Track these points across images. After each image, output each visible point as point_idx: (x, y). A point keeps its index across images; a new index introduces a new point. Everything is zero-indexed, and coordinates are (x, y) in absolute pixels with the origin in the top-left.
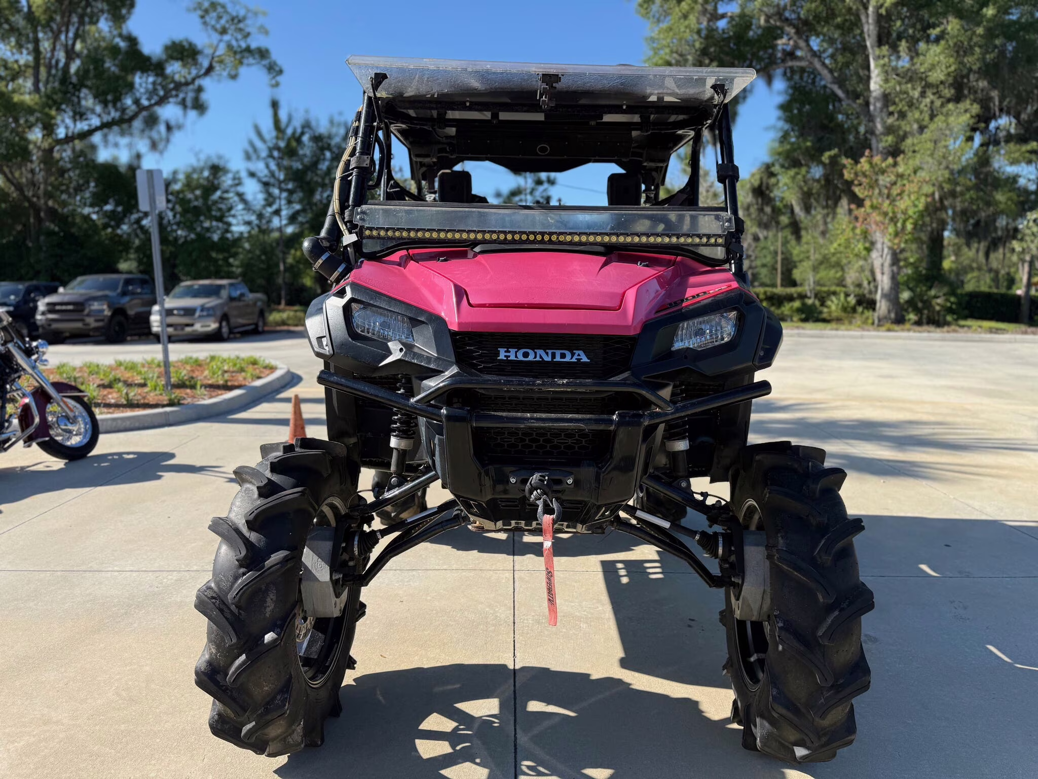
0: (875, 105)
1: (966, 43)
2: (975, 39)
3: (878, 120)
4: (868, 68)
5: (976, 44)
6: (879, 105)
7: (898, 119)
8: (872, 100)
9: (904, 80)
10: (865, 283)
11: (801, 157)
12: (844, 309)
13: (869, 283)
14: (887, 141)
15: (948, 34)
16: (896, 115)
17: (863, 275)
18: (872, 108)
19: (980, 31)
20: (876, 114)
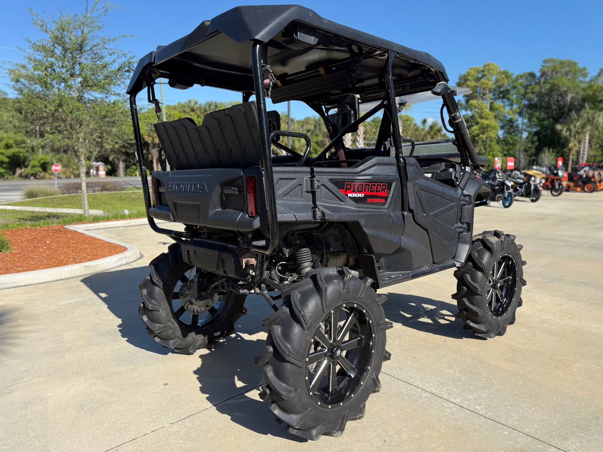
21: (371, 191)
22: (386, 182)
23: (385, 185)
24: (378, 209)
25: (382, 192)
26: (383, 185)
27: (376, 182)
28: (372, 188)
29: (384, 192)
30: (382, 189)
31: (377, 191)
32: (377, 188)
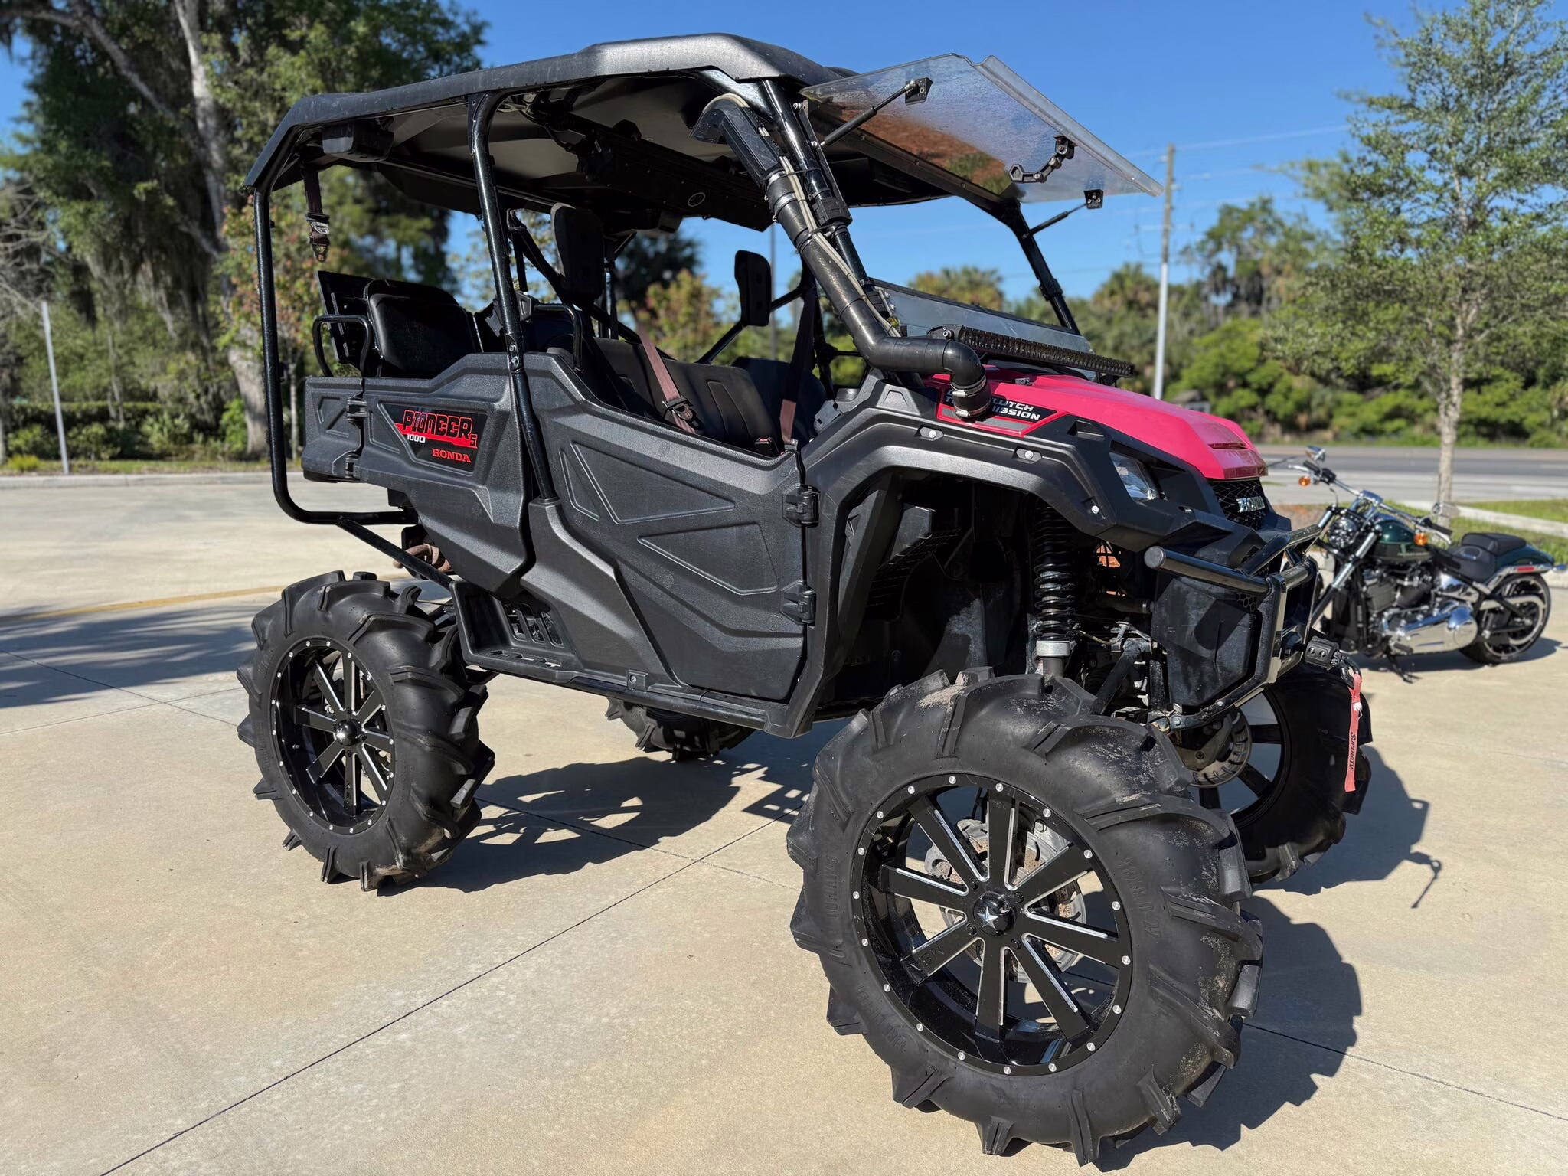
0: (204, 121)
1: (334, 64)
2: (346, 62)
3: (214, 146)
4: (186, 60)
5: (347, 68)
6: (212, 123)
7: (248, 152)
8: (199, 113)
9: (249, 94)
10: (191, 397)
11: (90, 184)
12: (174, 437)
13: (198, 397)
14: (237, 183)
15: (309, 42)
16: (245, 146)
17: (185, 384)
18: (200, 125)
19: (351, 51)
20: (210, 136)
21: (438, 432)
22: (470, 415)
23: (468, 422)
24: (451, 475)
25: (460, 436)
26: (463, 421)
27: (448, 413)
28: (439, 426)
29: (466, 437)
30: (462, 430)
31: (449, 434)
32: (450, 427)
